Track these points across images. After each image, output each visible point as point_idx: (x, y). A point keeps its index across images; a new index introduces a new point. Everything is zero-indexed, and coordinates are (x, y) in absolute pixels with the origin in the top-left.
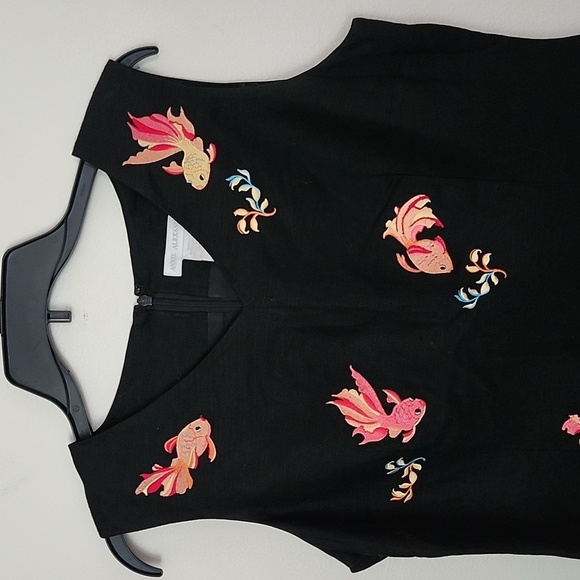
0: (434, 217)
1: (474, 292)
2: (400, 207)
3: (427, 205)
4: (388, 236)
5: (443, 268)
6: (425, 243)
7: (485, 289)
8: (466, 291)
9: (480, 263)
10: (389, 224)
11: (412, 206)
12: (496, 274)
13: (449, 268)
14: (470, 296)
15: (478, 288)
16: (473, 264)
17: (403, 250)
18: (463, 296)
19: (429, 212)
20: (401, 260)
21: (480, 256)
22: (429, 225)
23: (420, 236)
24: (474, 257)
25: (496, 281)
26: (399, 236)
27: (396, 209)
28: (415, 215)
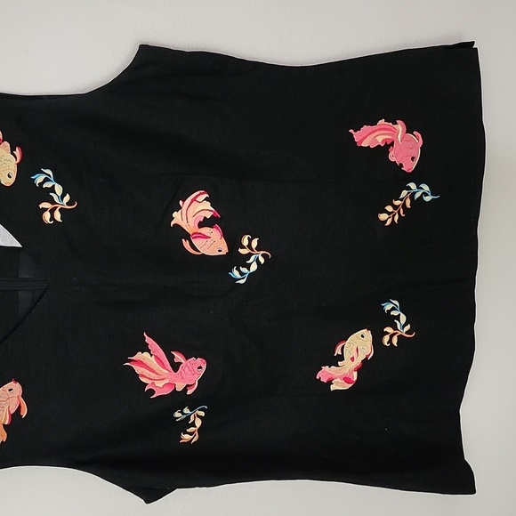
0: (212, 209)
1: (244, 270)
2: (184, 201)
3: (206, 199)
4: (175, 225)
5: (220, 251)
6: (206, 231)
7: (254, 267)
8: (238, 269)
9: (250, 246)
10: (175, 214)
11: (194, 200)
12: (262, 255)
13: (225, 250)
14: (241, 274)
15: (248, 267)
16: (244, 247)
17: (187, 236)
18: (236, 274)
19: (207, 205)
20: (186, 244)
21: (250, 241)
22: (209, 215)
23: (201, 225)
24: (245, 242)
25: (262, 260)
26: (184, 225)
27: (181, 202)
28: (197, 207)
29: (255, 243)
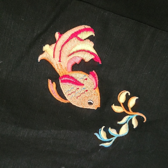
3: (90, 38)
5: (90, 104)
6: (79, 76)
7: (124, 131)
9: (126, 104)
10: (46, 48)
11: (75, 35)
12: (138, 118)
14: (109, 136)
15: (118, 128)
18: (102, 135)
20: (52, 87)
22: (88, 58)
23: (76, 67)
24: (122, 98)
25: (135, 124)
26: (55, 62)
27: (57, 35)
28: (76, 45)
29: (132, 102)
